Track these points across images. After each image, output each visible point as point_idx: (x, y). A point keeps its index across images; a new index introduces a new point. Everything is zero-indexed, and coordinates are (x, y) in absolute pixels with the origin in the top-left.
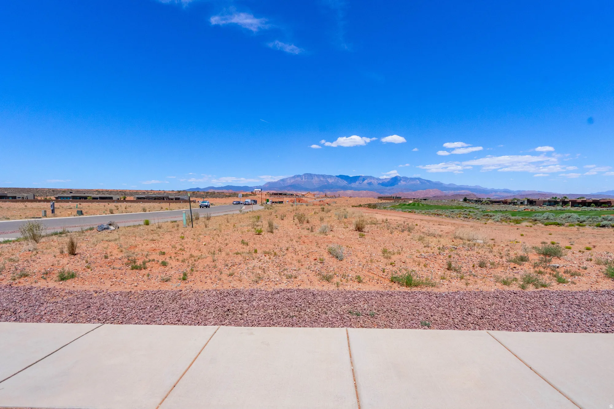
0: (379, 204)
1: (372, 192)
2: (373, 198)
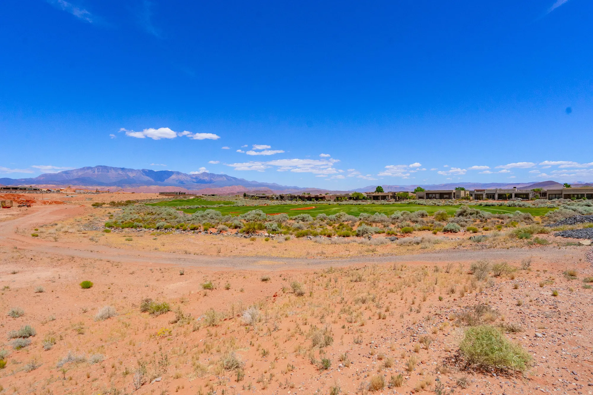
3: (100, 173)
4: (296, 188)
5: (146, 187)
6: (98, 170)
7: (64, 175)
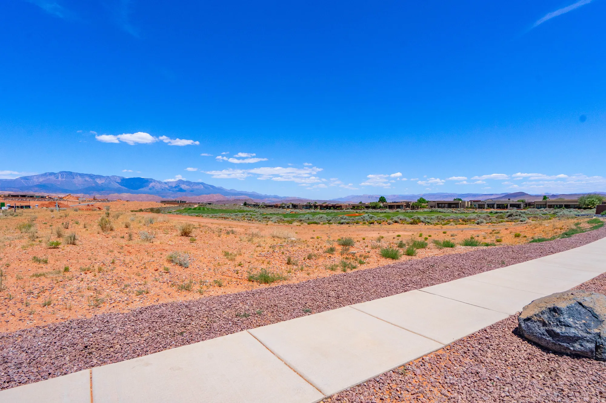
0: (163, 209)
1: (152, 195)
2: (155, 202)
3: (64, 179)
4: (276, 197)
5: (116, 194)
6: (61, 176)
7: (22, 181)
